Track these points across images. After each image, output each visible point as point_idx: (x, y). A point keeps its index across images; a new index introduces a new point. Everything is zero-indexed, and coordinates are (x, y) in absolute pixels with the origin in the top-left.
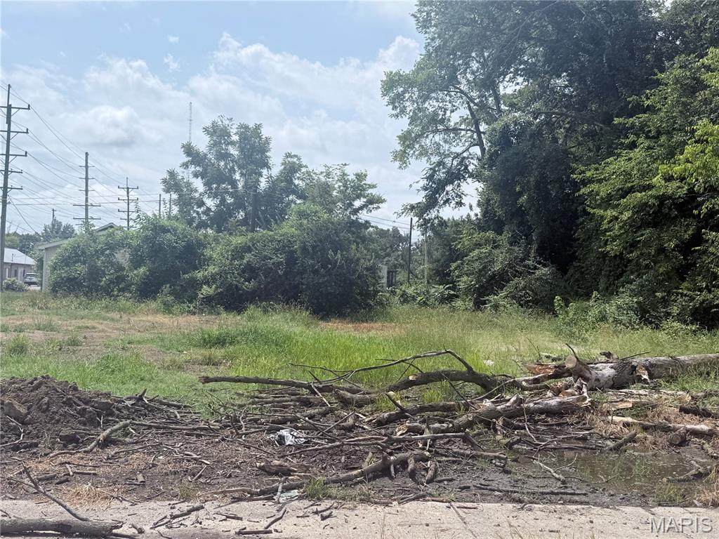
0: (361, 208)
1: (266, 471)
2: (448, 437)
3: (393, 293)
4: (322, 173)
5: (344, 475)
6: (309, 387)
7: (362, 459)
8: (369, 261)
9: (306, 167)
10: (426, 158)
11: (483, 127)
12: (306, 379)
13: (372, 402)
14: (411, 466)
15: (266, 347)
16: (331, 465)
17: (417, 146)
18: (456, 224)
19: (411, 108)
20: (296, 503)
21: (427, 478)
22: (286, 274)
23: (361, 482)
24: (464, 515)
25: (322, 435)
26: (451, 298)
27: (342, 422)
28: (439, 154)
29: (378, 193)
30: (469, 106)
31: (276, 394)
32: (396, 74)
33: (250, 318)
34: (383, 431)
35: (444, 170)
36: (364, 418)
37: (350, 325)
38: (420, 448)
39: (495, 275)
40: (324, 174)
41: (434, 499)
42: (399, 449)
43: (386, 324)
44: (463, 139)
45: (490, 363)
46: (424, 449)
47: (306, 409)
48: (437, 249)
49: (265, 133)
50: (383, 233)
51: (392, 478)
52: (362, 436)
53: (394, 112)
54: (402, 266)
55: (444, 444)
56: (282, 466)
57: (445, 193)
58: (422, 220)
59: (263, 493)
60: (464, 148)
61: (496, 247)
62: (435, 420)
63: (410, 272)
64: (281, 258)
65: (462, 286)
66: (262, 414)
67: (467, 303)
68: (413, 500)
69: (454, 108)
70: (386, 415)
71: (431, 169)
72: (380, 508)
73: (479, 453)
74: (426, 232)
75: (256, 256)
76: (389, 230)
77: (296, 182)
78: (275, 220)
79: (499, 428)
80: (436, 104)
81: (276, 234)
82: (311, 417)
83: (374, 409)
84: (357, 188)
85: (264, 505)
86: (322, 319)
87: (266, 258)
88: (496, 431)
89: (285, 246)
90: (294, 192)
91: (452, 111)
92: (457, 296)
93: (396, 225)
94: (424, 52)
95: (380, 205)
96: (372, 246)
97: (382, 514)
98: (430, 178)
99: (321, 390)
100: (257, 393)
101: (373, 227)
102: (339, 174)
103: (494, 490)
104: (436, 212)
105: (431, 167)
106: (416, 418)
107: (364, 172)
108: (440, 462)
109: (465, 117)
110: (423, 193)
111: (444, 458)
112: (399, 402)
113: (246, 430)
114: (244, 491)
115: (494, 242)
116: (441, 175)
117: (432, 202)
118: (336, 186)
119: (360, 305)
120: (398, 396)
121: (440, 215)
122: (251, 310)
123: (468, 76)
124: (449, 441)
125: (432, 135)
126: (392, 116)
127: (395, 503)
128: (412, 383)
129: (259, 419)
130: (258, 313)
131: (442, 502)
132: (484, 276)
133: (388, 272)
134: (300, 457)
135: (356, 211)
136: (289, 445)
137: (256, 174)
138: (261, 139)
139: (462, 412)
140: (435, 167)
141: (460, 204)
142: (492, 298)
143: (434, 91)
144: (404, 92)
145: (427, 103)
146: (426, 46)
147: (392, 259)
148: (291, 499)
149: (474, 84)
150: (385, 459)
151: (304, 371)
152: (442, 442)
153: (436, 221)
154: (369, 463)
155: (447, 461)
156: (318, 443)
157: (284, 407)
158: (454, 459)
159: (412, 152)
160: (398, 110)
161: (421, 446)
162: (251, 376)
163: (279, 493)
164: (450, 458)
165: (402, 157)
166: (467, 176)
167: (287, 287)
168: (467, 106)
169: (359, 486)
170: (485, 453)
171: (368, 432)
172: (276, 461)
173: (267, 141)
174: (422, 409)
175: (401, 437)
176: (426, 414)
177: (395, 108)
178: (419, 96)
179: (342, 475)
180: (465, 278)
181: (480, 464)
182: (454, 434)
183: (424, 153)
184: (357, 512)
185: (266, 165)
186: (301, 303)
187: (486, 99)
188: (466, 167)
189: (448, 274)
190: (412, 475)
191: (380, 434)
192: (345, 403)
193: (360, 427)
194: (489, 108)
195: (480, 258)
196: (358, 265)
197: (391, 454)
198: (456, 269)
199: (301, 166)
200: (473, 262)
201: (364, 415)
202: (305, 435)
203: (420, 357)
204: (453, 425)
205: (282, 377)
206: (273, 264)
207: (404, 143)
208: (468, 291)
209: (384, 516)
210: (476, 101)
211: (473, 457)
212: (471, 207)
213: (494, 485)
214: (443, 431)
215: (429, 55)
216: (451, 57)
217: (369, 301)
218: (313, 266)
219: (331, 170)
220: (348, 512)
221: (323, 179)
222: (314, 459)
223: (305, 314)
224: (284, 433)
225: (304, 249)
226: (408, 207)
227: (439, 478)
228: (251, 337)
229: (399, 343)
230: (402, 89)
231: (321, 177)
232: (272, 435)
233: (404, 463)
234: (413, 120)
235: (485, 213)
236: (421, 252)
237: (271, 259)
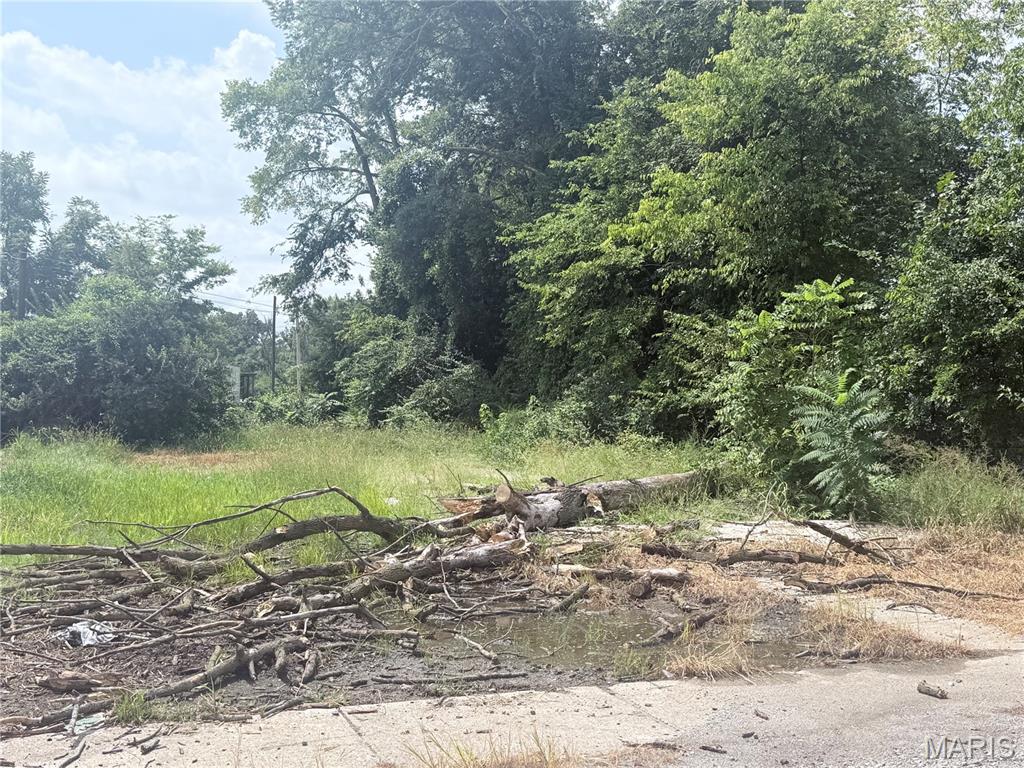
0: (197, 282)
1: (50, 688)
2: (335, 612)
3: (250, 406)
4: (133, 228)
5: (177, 684)
6: (119, 555)
7: (205, 656)
8: (212, 360)
9: (106, 219)
10: (294, 209)
11: (374, 167)
12: (116, 543)
13: (220, 570)
14: (280, 661)
15: (48, 496)
16: (155, 671)
17: (279, 191)
18: (341, 305)
19: (268, 135)
20: (100, 733)
21: (303, 676)
22: (78, 382)
23: (204, 691)
24: (357, 723)
25: (141, 627)
26: (335, 412)
27: (173, 604)
28: (312, 203)
29: (223, 261)
30: (354, 137)
31: (66, 568)
32: (243, 85)
33: (20, 453)
34: (237, 613)
35: (321, 228)
36: (208, 595)
37: (184, 458)
38: (294, 633)
39: (398, 377)
40: (137, 230)
41: (313, 704)
42: (262, 637)
43: (240, 453)
44: (347, 184)
45: (394, 501)
46: (299, 633)
47: (114, 588)
48: (314, 343)
50: (232, 320)
51: (251, 681)
52: (204, 622)
53: (243, 141)
54: (262, 367)
55: (329, 623)
56: (77, 678)
57: (323, 260)
58: (290, 299)
59: (46, 722)
60: (349, 196)
61: (397, 338)
62: (315, 589)
63: (275, 375)
64: (70, 359)
65: (351, 393)
66: (43, 602)
67: (359, 417)
68: (284, 709)
69: (332, 138)
70: (241, 588)
71: (301, 225)
72: (233, 727)
73: (379, 632)
74: (297, 317)
75: (27, 357)
76: (241, 314)
77: (92, 242)
78: (58, 300)
79: (407, 593)
80: (306, 132)
81: (59, 322)
82: (124, 600)
83: (223, 580)
84: (190, 252)
85: (50, 740)
86: (139, 450)
87: (44, 359)
88: (403, 597)
89: (76, 341)
90: (88, 257)
91: (329, 143)
92: (345, 409)
93: (252, 306)
94: (285, 55)
95: (226, 277)
96: (215, 338)
97: (237, 736)
98: (301, 238)
99: (138, 558)
100: (33, 570)
101: (216, 309)
102: (160, 230)
103: (401, 683)
104: (311, 287)
105: (301, 222)
106: (287, 589)
107: (200, 228)
108: (323, 650)
109: (349, 151)
110: (292, 260)
111: (329, 644)
112: (261, 567)
113: (17, 628)
114: (16, 722)
115: (396, 329)
116: (316, 234)
117: (304, 273)
118: (157, 249)
119: (199, 427)
120: (260, 559)
121: (317, 292)
122: (22, 440)
123: (351, 93)
124: (337, 618)
125: (301, 176)
126: (240, 146)
127: (256, 717)
128: (281, 538)
129: (38, 610)
130: (34, 444)
131: (326, 707)
132: (382, 378)
133: (242, 377)
134: (107, 663)
135: (189, 286)
136: (89, 646)
137: (24, 229)
138: (31, 175)
139: (355, 574)
140: (307, 223)
141: (345, 276)
142: (394, 409)
143: (301, 112)
144: (256, 113)
145: (292, 130)
146: (288, 47)
147: (248, 357)
148: (94, 727)
149: (360, 105)
150: (240, 653)
151: (111, 530)
152: (326, 621)
153: (312, 301)
154: (217, 660)
155: (333, 648)
156: (135, 639)
157: (80, 588)
158: (344, 643)
159: (272, 200)
160: (249, 139)
161: (294, 629)
162: (24, 544)
163: (73, 721)
164: (337, 644)
165: (256, 207)
166: (354, 236)
167: (81, 404)
168: (350, 135)
169: (202, 697)
170: (389, 631)
171: (214, 614)
172: (67, 672)
173: (43, 178)
174: (297, 575)
175: (265, 619)
176: (302, 582)
177: (243, 134)
178: (280, 119)
179: (174, 684)
180: (355, 382)
181: (382, 647)
182: (343, 608)
183: (290, 201)
184: (196, 737)
185: (40, 215)
186: (105, 427)
187: (378, 127)
188: (353, 223)
189: (332, 377)
190: (282, 673)
191: (233, 617)
192: (178, 575)
193: (201, 609)
194: (383, 140)
195: (376, 353)
196: (194, 366)
197: (249, 645)
198: (342, 369)
199: (98, 218)
200: (366, 358)
201: (208, 591)
202: (113, 629)
203: (293, 499)
204: (342, 594)
205: (73, 542)
206: (57, 368)
207: (260, 186)
208: (360, 400)
209: (240, 738)
210: (362, 130)
211: (372, 638)
212: (361, 281)
213: (400, 675)
214: (327, 605)
215: (292, 60)
216: (325, 64)
217: (213, 420)
218: (122, 370)
219: (147, 224)
220: (184, 739)
221: (134, 237)
222: (129, 664)
223: (112, 444)
224: (78, 627)
225: (107, 344)
226: (269, 280)
227: (321, 674)
228: (22, 483)
229: (260, 480)
230: (253, 107)
231: (131, 234)
232: (60, 633)
233: (270, 657)
234: (272, 153)
235: (381, 290)
236: (290, 345)
237: (52, 360)
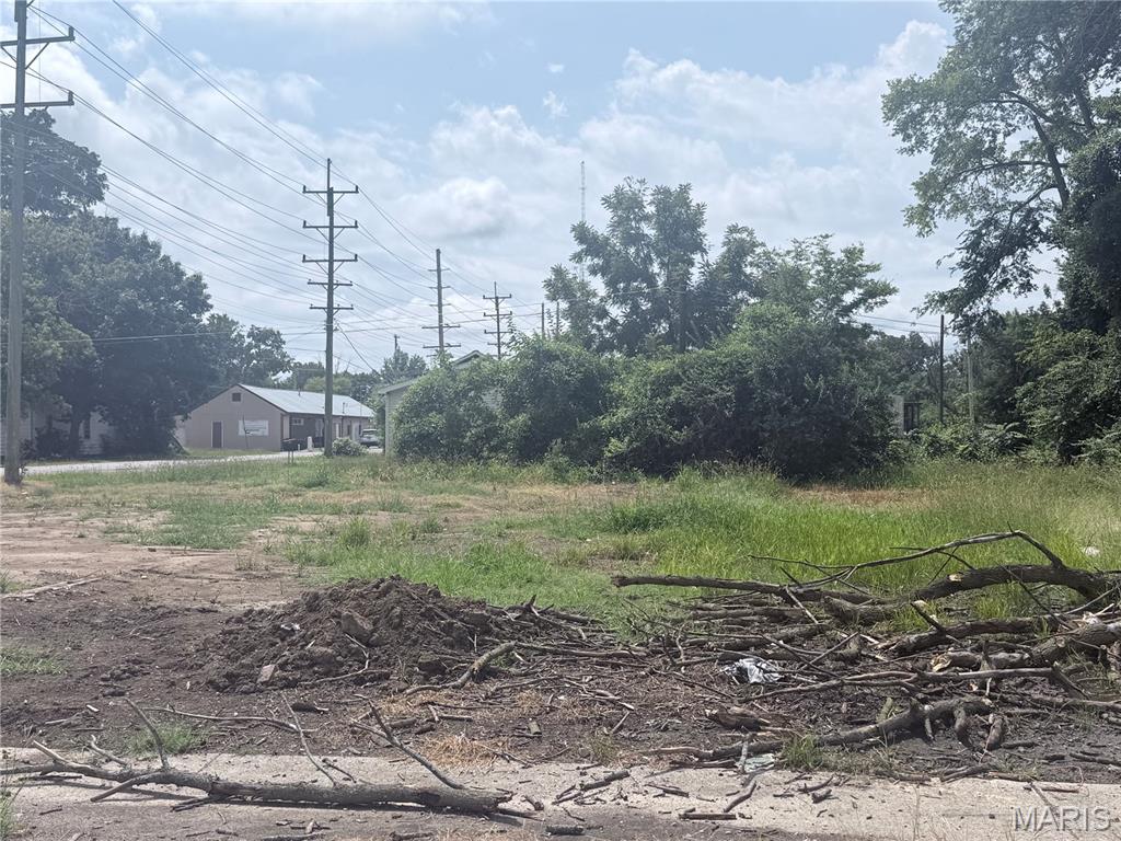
0: (856, 304)
1: (720, 723)
2: (1024, 674)
3: (916, 440)
4: (789, 252)
5: (849, 733)
6: (782, 593)
7: (878, 709)
8: (872, 389)
9: (763, 245)
10: (965, 215)
11: (1063, 156)
12: (777, 580)
13: (889, 616)
14: (959, 722)
15: (711, 530)
16: (824, 717)
17: (948, 197)
18: (1022, 321)
19: (935, 135)
20: (770, 775)
21: (988, 742)
22: (737, 415)
23: (876, 745)
24: (1055, 803)
25: (807, 669)
26: (1017, 446)
27: (839, 648)
28: (987, 207)
29: (883, 279)
30: (1037, 124)
31: (731, 603)
32: (907, 82)
33: (685, 486)
34: (909, 664)
35: (997, 233)
36: (876, 642)
37: (845, 494)
38: (975, 693)
39: (1096, 404)
40: (793, 254)
41: (1001, 774)
42: (939, 694)
43: (906, 491)
44: (1029, 179)
45: (1093, 551)
46: (981, 694)
47: (778, 627)
48: (990, 365)
49: (695, 198)
50: (893, 344)
51: (927, 740)
52: (873, 671)
53: (907, 145)
54: (928, 395)
55: (1017, 686)
56: (745, 715)
57: (999, 271)
58: (960, 318)
59: (716, 756)
60: (1031, 193)
61: (1095, 356)
62: (999, 646)
63: (944, 404)
64: (728, 391)
65: (1037, 424)
66: (710, 635)
67: (1046, 453)
68: (967, 775)
69: (1011, 129)
70: (913, 638)
71: (973, 232)
72: (910, 788)
73: (1078, 701)
74: (970, 337)
75: (688, 390)
76: (903, 337)
77: (748, 270)
78: (716, 331)
79: (1113, 660)
80: (978, 125)
81: (719, 354)
82: (788, 640)
83: (892, 628)
84: (849, 272)
85: (721, 775)
86: (798, 485)
87: (704, 391)
88: (1107, 665)
89: (734, 372)
90: (744, 286)
91: (1007, 134)
92: (1029, 442)
93: (916, 328)
94: (954, 42)
95: (888, 298)
96: (876, 365)
97: (915, 797)
98: (973, 247)
99: (801, 597)
100: (700, 602)
101: (876, 333)
102: (816, 252)
103: (1107, 763)
104: (986, 303)
105: (973, 229)
106: (965, 644)
107: (858, 246)
108: (1009, 715)
109: (1031, 141)
110: (961, 273)
111: (1017, 710)
112: (934, 617)
113: (687, 659)
114: (689, 752)
115: (1092, 347)
116: (992, 240)
117: (977, 286)
118: (813, 272)
119: (860, 461)
120: (933, 608)
121: (993, 307)
122: (684, 473)
123: (1033, 73)
124: (1025, 681)
125: (973, 176)
126: (903, 151)
127: (935, 780)
128: (956, 587)
129: (705, 643)
130: (696, 478)
131: (1016, 780)
132: (1076, 405)
133: (906, 407)
134: (774, 703)
135: (847, 310)
136: (755, 683)
137: (684, 262)
138: (689, 207)
139: (1046, 633)
140: (981, 229)
141: (1027, 287)
142: (1091, 442)
143: (973, 104)
144: (922, 111)
145: (963, 125)
146: (958, 32)
147: (912, 385)
148: (763, 768)
149: (1040, 87)
150: (914, 708)
151: (773, 567)
152: (1012, 683)
153: (986, 318)
154: (889, 714)
155: (1023, 714)
156: (802, 681)
157: (745, 623)
158: (1035, 711)
159: (939, 207)
160: (913, 141)
161: (975, 689)
162: (690, 575)
163: (743, 758)
164: (1027, 710)
165: (921, 217)
166: (1037, 240)
167: (740, 437)
168: (1032, 123)
169: (874, 751)
170: (1091, 702)
171: (883, 664)
172: (736, 708)
173: (700, 209)
174: (975, 629)
175: (941, 674)
176: (982, 637)
177: (907, 137)
178: (948, 114)
179: (845, 733)
180: (1043, 410)
181: (1080, 719)
182: (1033, 670)
183: (961, 206)
184: (871, 792)
185: (699, 247)
186: (763, 460)
187: (1067, 109)
188: (1036, 224)
189: (1012, 406)
190: (963, 736)
191: (904, 669)
192: (844, 619)
193: (870, 657)
194: (1073, 123)
195: (1067, 376)
196: (853, 396)
197: (924, 701)
198: (1025, 396)
199: (754, 245)
200: (1055, 383)
201: (876, 639)
202: (779, 669)
203: (968, 543)
204: (1031, 654)
205: (737, 576)
206: (716, 400)
207: (925, 193)
208: (1047, 432)
209: (918, 800)
210: (1048, 114)
211: (1068, 708)
212: (1047, 292)
213: (1107, 754)
214: (1012, 666)
215: (962, 46)
216: (1001, 45)
217: (874, 454)
218: (780, 401)
219: (803, 246)
220: (857, 793)
221: (790, 261)
222: (796, 706)
223: (771, 478)
224: (746, 663)
225: (764, 374)
226: (936, 298)
227: (1009, 742)
228: (687, 516)
229: (929, 520)
230: (918, 106)
231: (788, 259)
232: (727, 668)
233: (948, 717)
234: (938, 155)
235: (1073, 300)
236: (961, 370)
237: (712, 393)
